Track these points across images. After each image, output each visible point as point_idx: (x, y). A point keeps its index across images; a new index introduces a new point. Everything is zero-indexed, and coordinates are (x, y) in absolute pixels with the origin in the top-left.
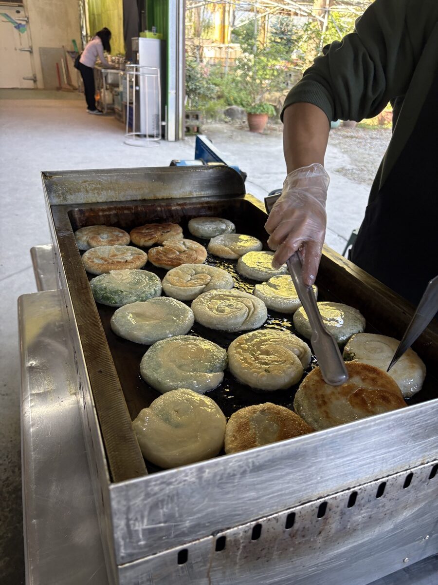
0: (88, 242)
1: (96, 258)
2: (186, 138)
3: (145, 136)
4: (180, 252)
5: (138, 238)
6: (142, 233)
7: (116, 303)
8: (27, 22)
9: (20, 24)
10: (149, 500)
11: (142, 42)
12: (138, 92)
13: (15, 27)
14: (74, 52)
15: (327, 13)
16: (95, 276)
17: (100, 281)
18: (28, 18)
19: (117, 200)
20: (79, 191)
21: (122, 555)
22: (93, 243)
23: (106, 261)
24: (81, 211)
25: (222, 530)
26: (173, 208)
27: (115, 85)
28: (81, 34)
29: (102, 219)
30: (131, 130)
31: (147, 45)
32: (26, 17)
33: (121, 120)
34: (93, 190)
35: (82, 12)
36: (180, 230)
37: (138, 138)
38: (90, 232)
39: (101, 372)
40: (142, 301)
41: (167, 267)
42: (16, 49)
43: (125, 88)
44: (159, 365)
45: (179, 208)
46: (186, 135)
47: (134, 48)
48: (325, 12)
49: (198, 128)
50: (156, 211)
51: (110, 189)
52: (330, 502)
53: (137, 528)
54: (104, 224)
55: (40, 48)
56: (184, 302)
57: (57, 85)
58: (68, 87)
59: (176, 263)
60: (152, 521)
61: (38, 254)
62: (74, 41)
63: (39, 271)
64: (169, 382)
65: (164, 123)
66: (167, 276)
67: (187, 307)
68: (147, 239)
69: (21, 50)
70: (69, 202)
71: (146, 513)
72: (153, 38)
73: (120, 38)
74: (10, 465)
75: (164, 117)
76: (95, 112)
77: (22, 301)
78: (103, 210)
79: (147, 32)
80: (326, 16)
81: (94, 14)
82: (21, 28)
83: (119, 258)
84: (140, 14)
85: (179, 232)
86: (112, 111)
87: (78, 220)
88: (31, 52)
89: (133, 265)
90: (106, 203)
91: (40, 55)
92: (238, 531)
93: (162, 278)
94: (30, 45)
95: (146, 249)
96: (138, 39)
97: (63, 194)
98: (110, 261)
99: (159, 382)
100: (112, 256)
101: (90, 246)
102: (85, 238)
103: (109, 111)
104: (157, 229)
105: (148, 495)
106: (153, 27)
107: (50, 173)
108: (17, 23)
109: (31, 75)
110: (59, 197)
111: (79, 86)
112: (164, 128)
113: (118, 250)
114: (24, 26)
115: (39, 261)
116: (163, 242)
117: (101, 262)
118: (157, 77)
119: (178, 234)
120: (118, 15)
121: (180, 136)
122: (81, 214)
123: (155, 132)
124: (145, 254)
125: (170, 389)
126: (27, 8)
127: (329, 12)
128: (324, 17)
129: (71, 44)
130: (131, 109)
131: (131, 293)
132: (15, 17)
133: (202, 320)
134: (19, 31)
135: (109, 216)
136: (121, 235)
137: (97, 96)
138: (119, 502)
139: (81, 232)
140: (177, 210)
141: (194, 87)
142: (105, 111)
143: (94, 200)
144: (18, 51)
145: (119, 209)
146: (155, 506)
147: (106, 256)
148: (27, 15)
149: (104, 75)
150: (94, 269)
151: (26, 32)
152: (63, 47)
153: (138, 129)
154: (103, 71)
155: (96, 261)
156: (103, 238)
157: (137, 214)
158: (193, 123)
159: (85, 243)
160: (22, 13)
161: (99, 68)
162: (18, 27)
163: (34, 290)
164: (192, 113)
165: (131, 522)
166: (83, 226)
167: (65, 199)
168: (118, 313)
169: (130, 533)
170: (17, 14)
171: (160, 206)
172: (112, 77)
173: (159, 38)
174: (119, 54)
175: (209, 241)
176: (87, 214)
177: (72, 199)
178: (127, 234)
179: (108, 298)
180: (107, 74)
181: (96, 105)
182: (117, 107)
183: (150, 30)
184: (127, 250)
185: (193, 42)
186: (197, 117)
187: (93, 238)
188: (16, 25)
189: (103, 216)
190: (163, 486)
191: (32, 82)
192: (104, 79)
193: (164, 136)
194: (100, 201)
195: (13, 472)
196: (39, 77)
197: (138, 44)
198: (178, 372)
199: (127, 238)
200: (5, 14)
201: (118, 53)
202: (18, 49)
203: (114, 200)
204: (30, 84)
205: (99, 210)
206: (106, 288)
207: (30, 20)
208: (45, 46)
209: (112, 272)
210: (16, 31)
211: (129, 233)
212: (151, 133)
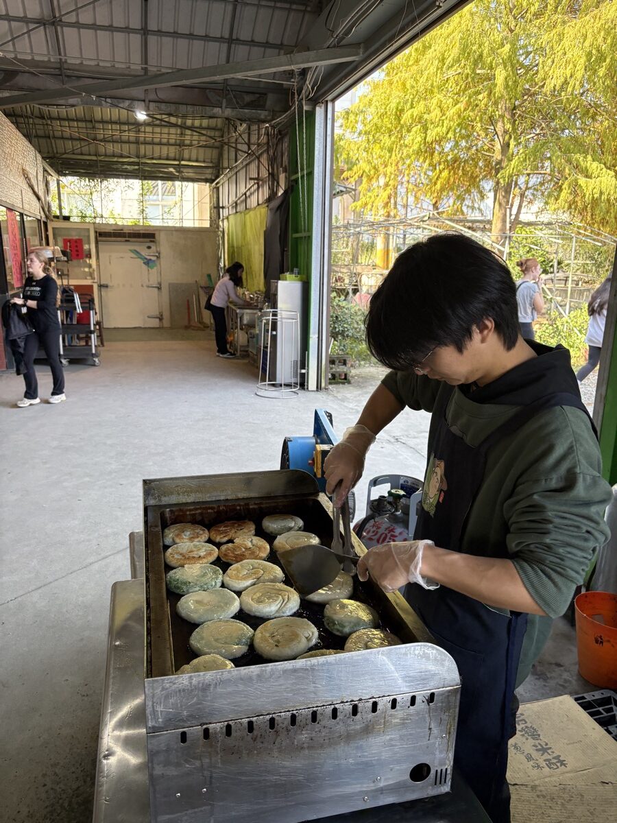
0: (173, 540)
1: (177, 553)
2: (330, 387)
3: (281, 385)
4: (246, 549)
5: (215, 535)
6: (219, 531)
7: (184, 591)
8: (158, 257)
9: (150, 260)
10: (164, 692)
11: (282, 285)
12: (274, 338)
13: (144, 263)
14: (209, 287)
15: (508, 239)
16: (173, 568)
17: (175, 573)
18: (159, 254)
19: (204, 500)
20: (172, 493)
21: (150, 726)
22: (177, 540)
23: (184, 556)
24: (171, 511)
25: (207, 724)
26: (251, 507)
27: (251, 326)
28: (218, 265)
29: (189, 517)
30: (263, 380)
31: (287, 289)
32: (157, 252)
33: (256, 364)
34: (183, 493)
35: (221, 242)
36: (252, 527)
37: (273, 389)
38: (176, 530)
39: (159, 637)
40: (204, 590)
41: (232, 562)
42: (142, 286)
43: (260, 331)
44: (202, 638)
45: (256, 507)
46: (330, 383)
47: (272, 291)
48: (506, 238)
49: (346, 375)
50: (236, 510)
51: (197, 491)
52: (277, 718)
53: (157, 709)
54: (189, 522)
55: (169, 284)
56: (234, 592)
57: (186, 323)
58: (199, 325)
59: (239, 558)
60: (165, 707)
61: (136, 540)
62: (209, 276)
63: (135, 557)
64: (206, 650)
65: (303, 371)
66: (228, 571)
67: (236, 597)
68: (222, 536)
69: (148, 287)
70: (163, 503)
71: (162, 701)
72: (294, 280)
73: (260, 275)
74: (82, 774)
75: (304, 363)
76: (225, 356)
77: (115, 587)
78: (190, 510)
79: (288, 275)
80: (507, 242)
81: (233, 247)
82: (150, 264)
83: (195, 554)
84: (283, 252)
85: (251, 529)
86: (246, 354)
87: (168, 519)
88: (159, 288)
89: (205, 561)
90: (193, 503)
91: (170, 291)
92: (216, 727)
93: (224, 572)
94: (159, 281)
95: (218, 545)
96: (277, 282)
97: (158, 496)
98: (187, 556)
99: (199, 649)
100: (190, 552)
101: (174, 543)
102: (171, 535)
103: (243, 353)
104: (233, 526)
105: (163, 689)
106: (295, 269)
107: (149, 480)
108: (146, 259)
109: (157, 313)
110: (155, 499)
111: (211, 324)
112: (303, 376)
113: (195, 546)
114: (154, 261)
115: (136, 547)
116: (235, 539)
117: (180, 557)
118: (296, 322)
119: (250, 531)
120: (259, 250)
121: (323, 385)
122: (171, 514)
123: (293, 381)
124: (217, 550)
125: (205, 654)
126: (159, 243)
127: (510, 237)
128: (503, 245)
129: (206, 278)
130: (265, 353)
131: (196, 584)
132: (145, 253)
133: (246, 609)
134: (148, 266)
135: (195, 514)
136: (201, 532)
137: (230, 336)
138: (149, 689)
139: (169, 530)
140: (254, 508)
141: (341, 329)
142: (238, 354)
143: (184, 501)
144: (145, 287)
145: (204, 509)
146: (167, 697)
147: (184, 551)
148: (158, 250)
149: (239, 316)
150: (173, 562)
151: (155, 268)
152: (196, 281)
153: (273, 376)
154: (238, 311)
155: (176, 556)
156: (186, 536)
157: (219, 512)
158: (341, 369)
159: (171, 540)
160: (153, 248)
161: (234, 307)
162: (148, 262)
163: (129, 577)
164: (338, 358)
165: (155, 704)
166: (172, 524)
167: (160, 500)
168: (183, 599)
169: (154, 712)
170: (147, 250)
171: (240, 505)
172: (248, 317)
173: (301, 280)
174: (259, 291)
175: (275, 538)
176: (176, 514)
177: (166, 500)
178: (206, 531)
179: (178, 588)
180: (243, 314)
181: (228, 346)
182: (252, 350)
183: (292, 272)
184: (203, 546)
185: (350, 269)
186: (345, 363)
187: (178, 535)
188: (145, 261)
189: (190, 514)
190: (171, 684)
191: (158, 320)
192: (239, 320)
193: (303, 385)
194: (189, 501)
195: (85, 782)
196: (166, 315)
197: (277, 287)
198: (214, 643)
199: (205, 536)
200: (135, 250)
201: (258, 289)
202: (144, 285)
203: (201, 500)
204: (155, 323)
205: (187, 510)
206: (178, 580)
207: (161, 256)
208: (175, 282)
209: (186, 566)
210: (145, 267)
211: (209, 530)
212: (287, 381)
